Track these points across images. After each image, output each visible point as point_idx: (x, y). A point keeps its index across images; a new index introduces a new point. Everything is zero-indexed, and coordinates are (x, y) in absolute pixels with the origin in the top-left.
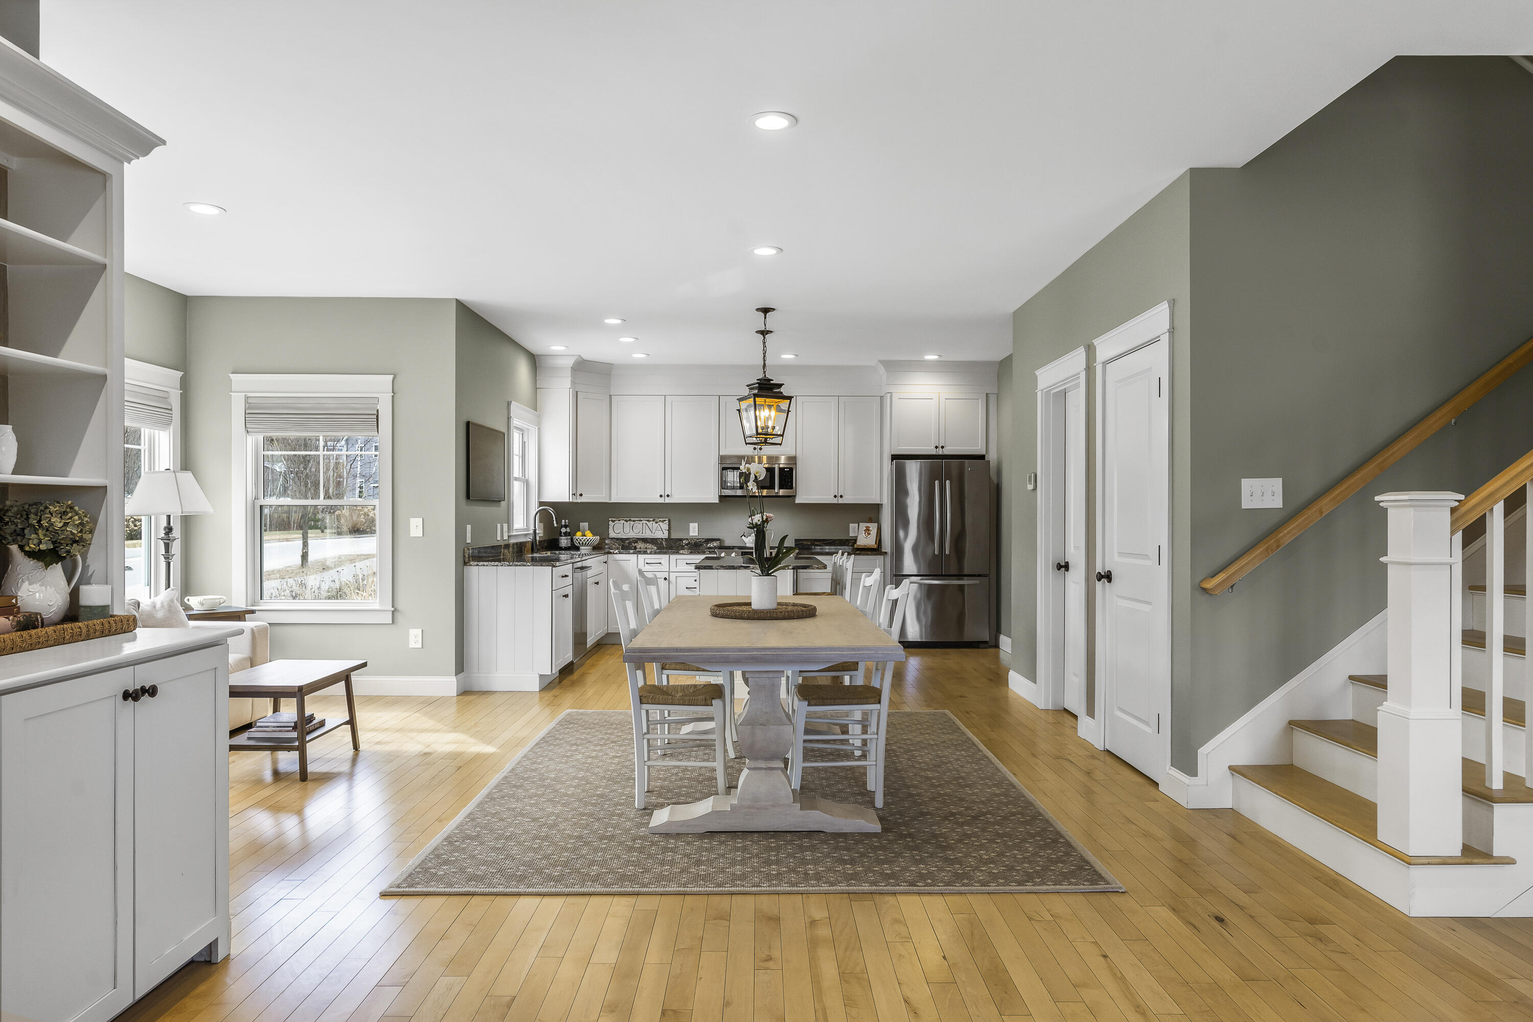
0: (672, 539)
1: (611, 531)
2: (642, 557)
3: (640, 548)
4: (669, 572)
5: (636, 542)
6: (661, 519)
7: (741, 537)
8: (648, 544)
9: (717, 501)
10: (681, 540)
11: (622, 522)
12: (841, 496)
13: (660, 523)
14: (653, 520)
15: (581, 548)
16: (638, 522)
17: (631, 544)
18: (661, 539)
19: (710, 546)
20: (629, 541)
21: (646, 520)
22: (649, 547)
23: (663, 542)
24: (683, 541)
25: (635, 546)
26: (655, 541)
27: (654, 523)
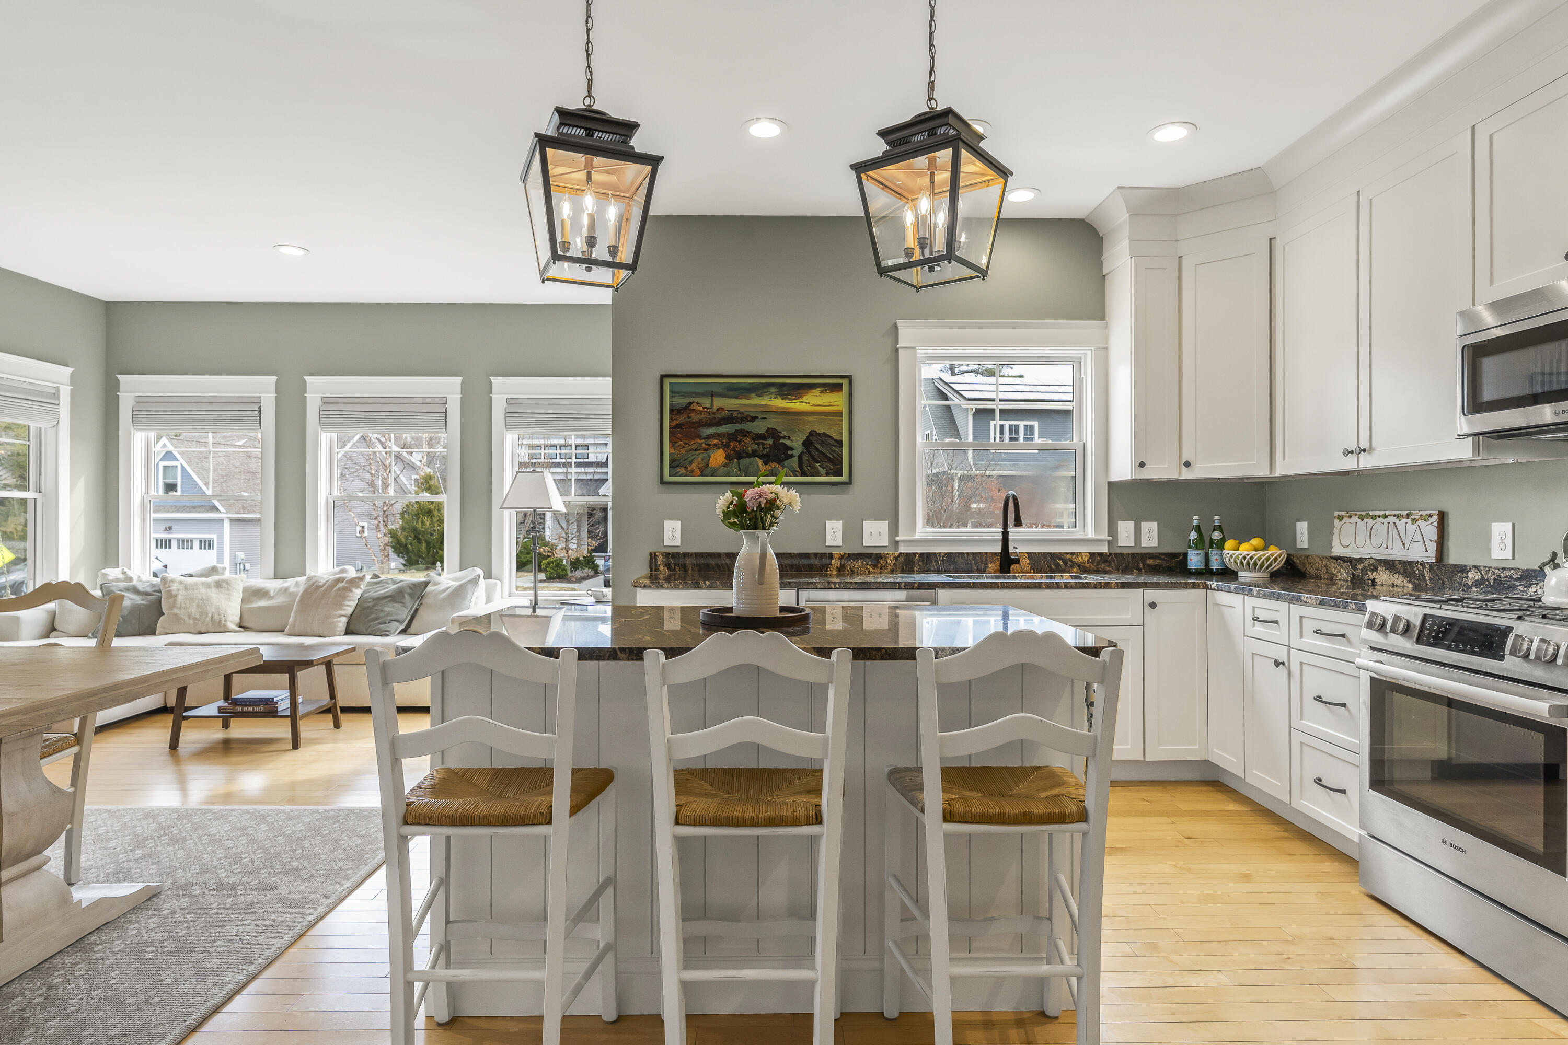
0: (1445, 565)
1: (1335, 542)
2: (1251, 601)
5: (1375, 569)
6: (1423, 513)
8: (1396, 576)
10: (1463, 568)
11: (1354, 519)
13: (1421, 523)
14: (1408, 516)
15: (1240, 574)
16: (1381, 520)
17: (1367, 574)
18: (1421, 564)
19: (1536, 592)
20: (1362, 565)
21: (1394, 516)
22: (1399, 582)
23: (1425, 572)
24: (1468, 572)
25: (1374, 579)
26: (1410, 570)
27: (1409, 521)
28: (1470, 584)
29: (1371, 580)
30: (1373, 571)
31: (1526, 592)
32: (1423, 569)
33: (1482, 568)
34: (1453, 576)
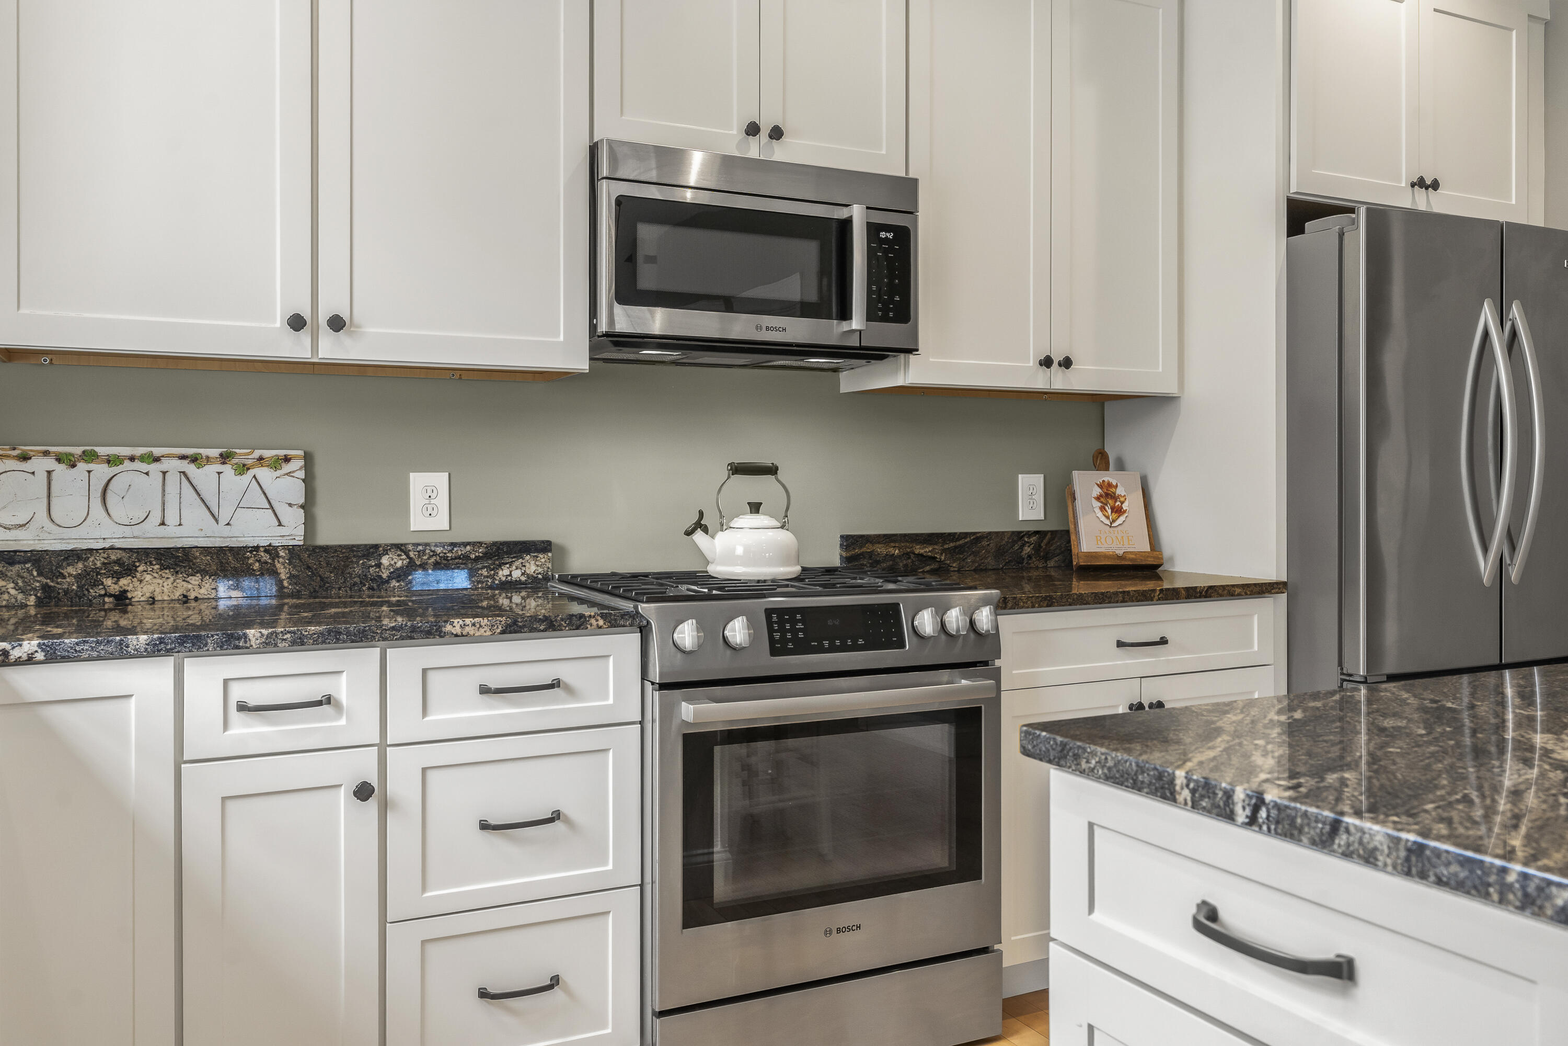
0: (325, 549)
3: (152, 601)
4: (382, 747)
5: (129, 571)
6: (267, 453)
7: (689, 533)
8: (195, 580)
9: (581, 364)
10: (373, 551)
11: (41, 465)
12: (1067, 363)
13: (264, 474)
14: (225, 458)
16: (137, 465)
17: (97, 583)
18: (266, 551)
19: (510, 575)
20: (80, 565)
21: (183, 457)
22: (203, 591)
23: (278, 565)
24: (380, 556)
25: (126, 591)
26: (234, 563)
27: (228, 469)
28: (385, 576)
29: (111, 596)
30: (118, 576)
31: (493, 577)
32: (273, 560)
33: (410, 547)
34: (346, 566)
